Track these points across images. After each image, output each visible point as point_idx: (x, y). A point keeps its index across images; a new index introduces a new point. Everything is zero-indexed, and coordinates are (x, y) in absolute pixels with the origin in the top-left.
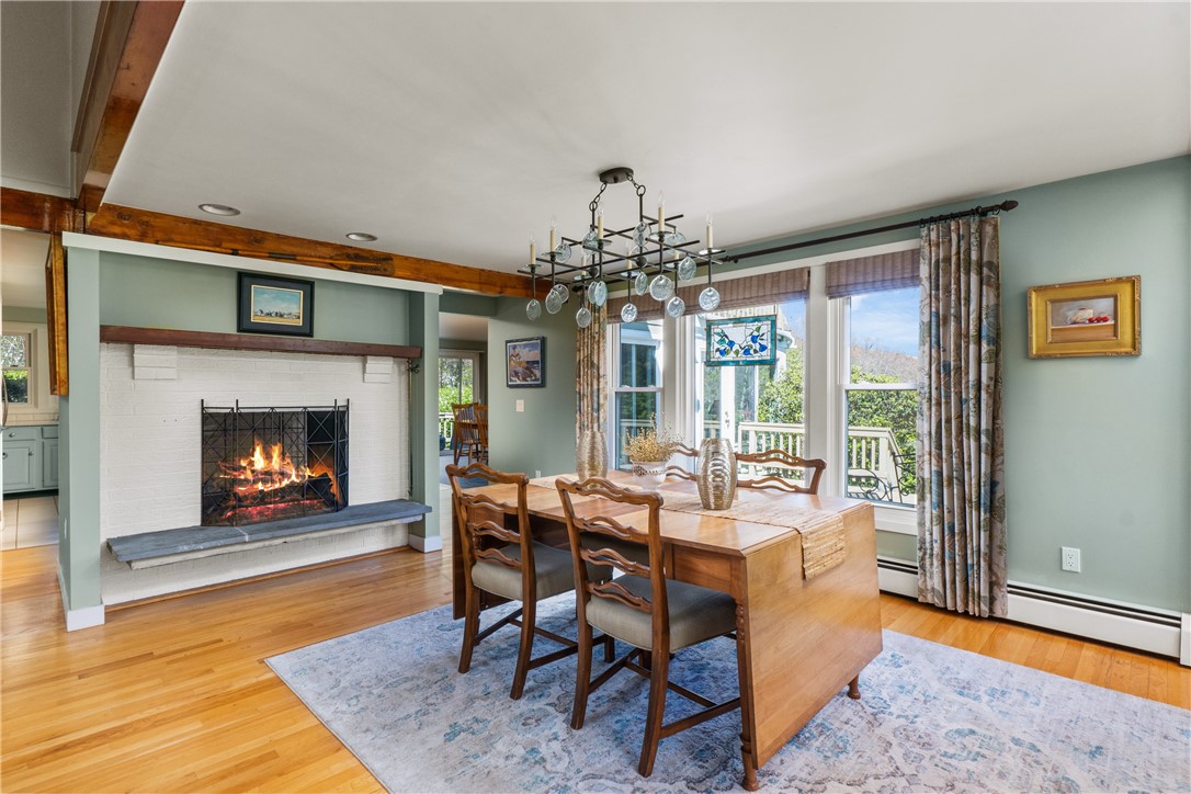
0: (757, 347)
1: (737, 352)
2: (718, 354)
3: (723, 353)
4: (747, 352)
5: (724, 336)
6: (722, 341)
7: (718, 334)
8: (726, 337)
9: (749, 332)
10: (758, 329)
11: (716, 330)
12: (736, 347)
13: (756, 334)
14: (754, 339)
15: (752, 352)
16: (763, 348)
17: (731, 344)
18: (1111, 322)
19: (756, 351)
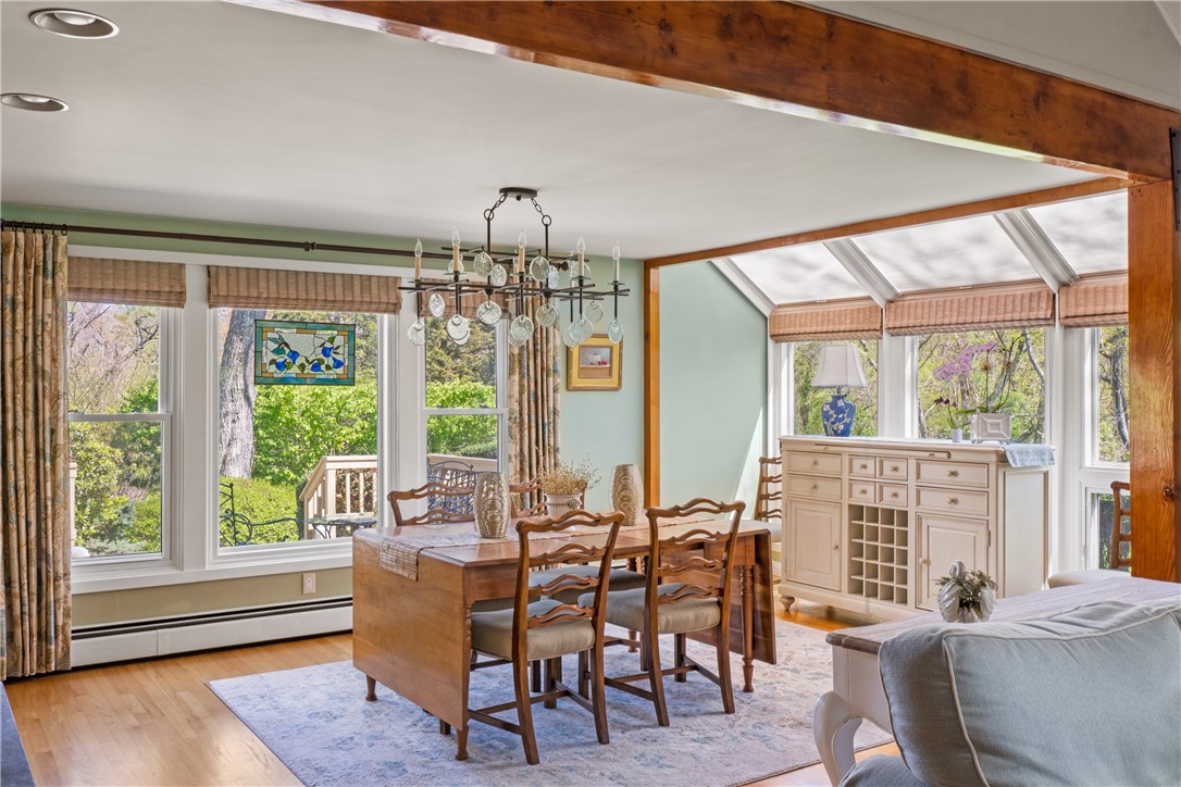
0: (331, 363)
1: (302, 367)
2: (273, 368)
3: (280, 366)
4: (316, 367)
5: (282, 345)
6: (277, 351)
7: (272, 340)
8: (287, 345)
9: (321, 342)
10: (332, 340)
11: (270, 335)
12: (300, 361)
13: (328, 345)
14: (326, 352)
15: (323, 367)
16: (338, 364)
17: (294, 355)
18: (608, 365)
19: (328, 367)
